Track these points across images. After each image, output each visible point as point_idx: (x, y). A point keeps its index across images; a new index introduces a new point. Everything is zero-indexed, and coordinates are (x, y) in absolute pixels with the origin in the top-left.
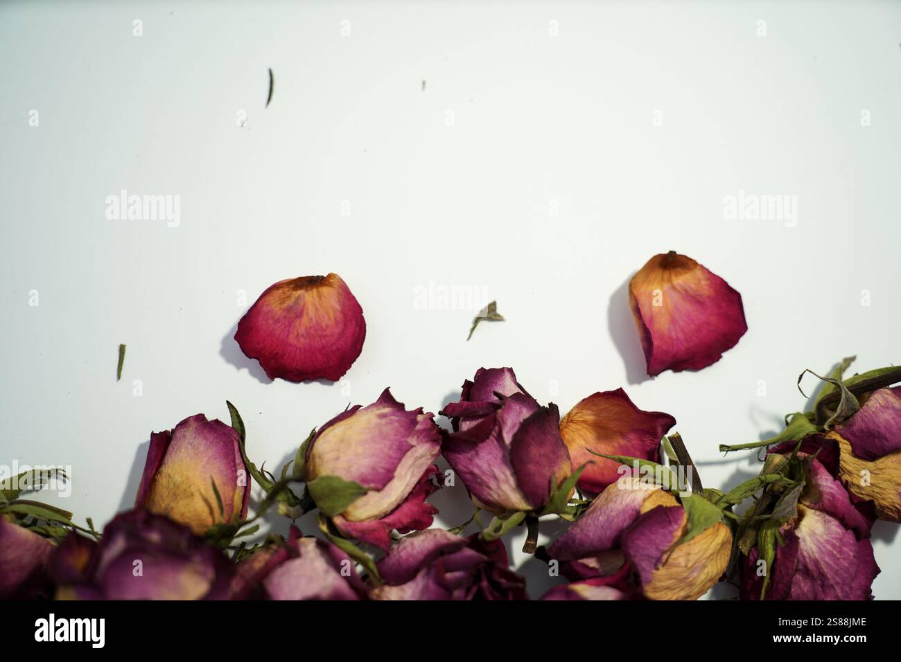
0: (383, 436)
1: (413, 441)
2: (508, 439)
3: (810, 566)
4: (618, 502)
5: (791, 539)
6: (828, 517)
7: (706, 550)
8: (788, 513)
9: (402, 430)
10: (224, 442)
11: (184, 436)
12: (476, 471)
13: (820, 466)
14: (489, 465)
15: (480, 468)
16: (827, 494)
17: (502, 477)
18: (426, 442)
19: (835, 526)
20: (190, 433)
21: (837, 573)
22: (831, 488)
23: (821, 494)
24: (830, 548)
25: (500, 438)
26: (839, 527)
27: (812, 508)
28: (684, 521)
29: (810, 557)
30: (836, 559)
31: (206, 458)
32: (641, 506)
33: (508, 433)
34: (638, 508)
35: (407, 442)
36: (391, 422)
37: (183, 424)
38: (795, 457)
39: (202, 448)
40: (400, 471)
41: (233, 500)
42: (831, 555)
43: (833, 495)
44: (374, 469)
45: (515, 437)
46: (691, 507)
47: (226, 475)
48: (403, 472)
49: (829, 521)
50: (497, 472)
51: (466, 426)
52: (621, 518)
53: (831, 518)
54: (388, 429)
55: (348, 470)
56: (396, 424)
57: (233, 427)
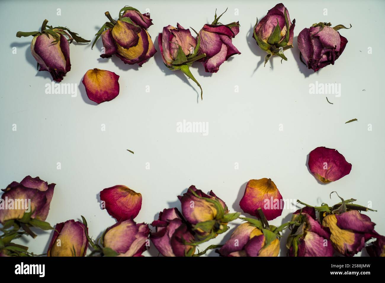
0: (126, 235)
1: (137, 236)
2: (170, 236)
3: (310, 250)
4: (243, 233)
5: (302, 243)
6: (314, 234)
7: (273, 248)
8: (300, 233)
9: (134, 233)
10: (80, 230)
11: (67, 226)
12: (160, 246)
13: (310, 217)
14: (165, 245)
15: (161, 245)
16: (313, 226)
17: (168, 249)
18: (142, 236)
19: (317, 237)
20: (69, 225)
21: (319, 252)
22: (313, 223)
23: (311, 226)
24: (315, 244)
25: (168, 235)
26: (318, 236)
27: (309, 231)
28: (264, 240)
29: (309, 247)
30: (318, 248)
31: (73, 236)
32: (250, 235)
33: (171, 234)
34: (249, 236)
35: (135, 237)
36: (130, 230)
37: (68, 222)
38: (301, 215)
39: (72, 232)
40: (132, 246)
41: (80, 250)
42: (316, 246)
43: (314, 226)
44: (123, 246)
45: (173, 235)
46: (266, 235)
47: (79, 241)
48: (134, 246)
49: (315, 235)
50: (167, 247)
51: (159, 229)
52: (244, 239)
53: (316, 234)
54: (129, 232)
55: (114, 246)
56: (132, 231)
57: (84, 224)
